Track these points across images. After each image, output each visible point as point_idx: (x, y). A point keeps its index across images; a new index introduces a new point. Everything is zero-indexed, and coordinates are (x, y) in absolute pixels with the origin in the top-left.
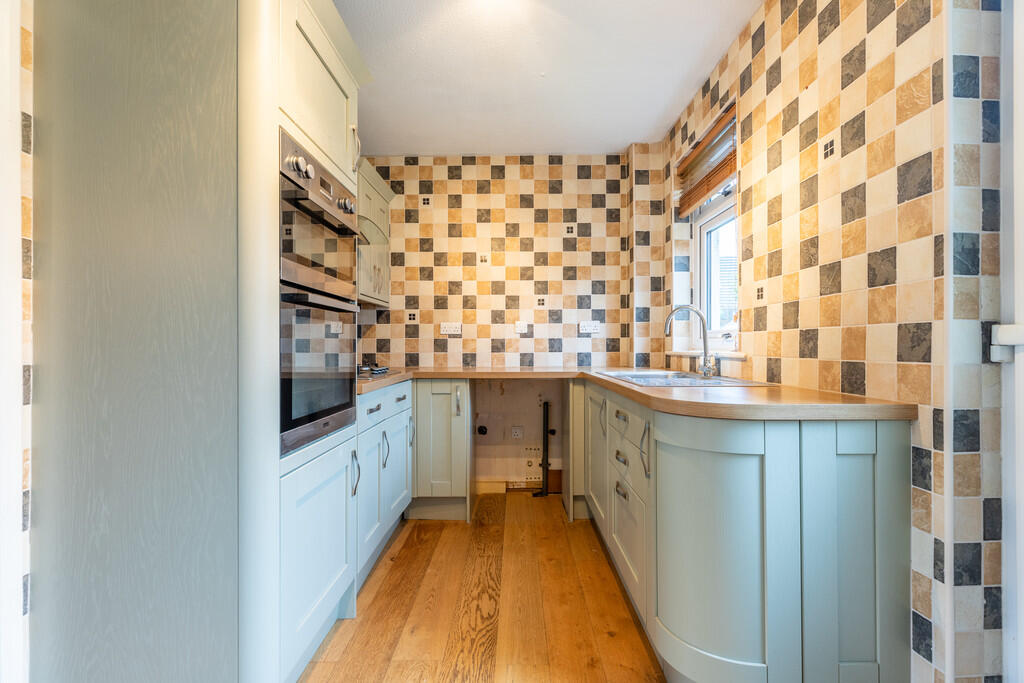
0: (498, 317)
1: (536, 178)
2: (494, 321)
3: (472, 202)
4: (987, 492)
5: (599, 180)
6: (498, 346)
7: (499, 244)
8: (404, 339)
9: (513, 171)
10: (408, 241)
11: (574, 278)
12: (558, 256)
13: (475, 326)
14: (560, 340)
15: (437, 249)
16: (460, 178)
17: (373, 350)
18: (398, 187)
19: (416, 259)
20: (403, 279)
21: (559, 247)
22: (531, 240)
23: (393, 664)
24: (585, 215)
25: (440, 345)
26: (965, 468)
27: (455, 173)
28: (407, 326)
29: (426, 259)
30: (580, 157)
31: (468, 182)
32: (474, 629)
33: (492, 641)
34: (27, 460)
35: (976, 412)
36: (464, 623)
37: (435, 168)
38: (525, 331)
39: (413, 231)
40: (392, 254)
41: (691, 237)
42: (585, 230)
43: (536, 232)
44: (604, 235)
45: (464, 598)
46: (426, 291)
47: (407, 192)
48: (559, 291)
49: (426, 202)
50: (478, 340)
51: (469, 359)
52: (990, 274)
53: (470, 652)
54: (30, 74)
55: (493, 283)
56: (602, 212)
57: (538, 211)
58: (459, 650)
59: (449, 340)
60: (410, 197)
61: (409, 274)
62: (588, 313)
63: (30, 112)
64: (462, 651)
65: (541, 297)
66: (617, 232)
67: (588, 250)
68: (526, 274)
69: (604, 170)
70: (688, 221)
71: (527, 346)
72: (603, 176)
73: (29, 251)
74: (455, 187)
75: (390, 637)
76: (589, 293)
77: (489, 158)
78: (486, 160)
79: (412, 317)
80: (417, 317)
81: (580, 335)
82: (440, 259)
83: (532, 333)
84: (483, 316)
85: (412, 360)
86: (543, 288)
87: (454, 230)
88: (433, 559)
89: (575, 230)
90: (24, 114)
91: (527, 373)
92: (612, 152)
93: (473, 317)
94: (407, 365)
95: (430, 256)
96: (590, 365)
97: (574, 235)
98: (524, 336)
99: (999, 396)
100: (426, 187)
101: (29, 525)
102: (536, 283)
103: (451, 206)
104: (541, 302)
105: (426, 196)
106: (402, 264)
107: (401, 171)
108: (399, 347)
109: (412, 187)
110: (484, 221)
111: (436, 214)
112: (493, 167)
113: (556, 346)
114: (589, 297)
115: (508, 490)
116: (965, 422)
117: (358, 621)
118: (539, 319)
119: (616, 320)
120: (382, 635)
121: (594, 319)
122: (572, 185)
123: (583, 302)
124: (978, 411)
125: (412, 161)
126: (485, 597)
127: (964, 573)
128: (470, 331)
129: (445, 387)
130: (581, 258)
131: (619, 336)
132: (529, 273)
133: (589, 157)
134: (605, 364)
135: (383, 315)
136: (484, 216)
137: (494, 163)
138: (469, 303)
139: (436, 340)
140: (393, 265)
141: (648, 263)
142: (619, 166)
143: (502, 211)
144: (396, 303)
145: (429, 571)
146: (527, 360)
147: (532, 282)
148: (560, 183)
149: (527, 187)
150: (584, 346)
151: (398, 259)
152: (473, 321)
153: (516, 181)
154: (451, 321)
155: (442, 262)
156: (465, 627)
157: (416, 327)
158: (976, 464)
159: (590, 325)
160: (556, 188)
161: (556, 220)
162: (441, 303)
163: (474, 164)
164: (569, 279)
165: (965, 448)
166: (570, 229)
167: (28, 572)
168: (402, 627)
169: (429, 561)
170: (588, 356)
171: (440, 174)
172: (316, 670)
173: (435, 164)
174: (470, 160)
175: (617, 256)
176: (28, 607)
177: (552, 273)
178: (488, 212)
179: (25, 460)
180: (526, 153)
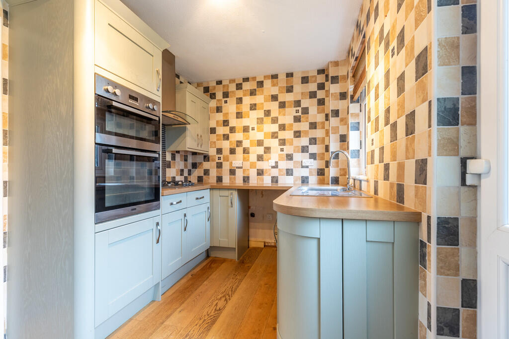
0: (260, 158)
1: (279, 85)
2: (258, 160)
3: (247, 100)
4: (465, 274)
5: (313, 84)
6: (260, 173)
7: (260, 121)
8: (215, 169)
9: (268, 83)
10: (217, 122)
11: (299, 136)
12: (291, 125)
13: (249, 163)
14: (292, 170)
15: (231, 125)
16: (242, 89)
17: (202, 174)
18: (213, 96)
19: (221, 130)
20: (215, 140)
21: (292, 121)
22: (277, 118)
23: (163, 326)
24: (305, 103)
25: (232, 172)
26: (446, 257)
27: (239, 86)
28: (217, 163)
29: (226, 130)
30: (303, 72)
31: (245, 91)
32: (208, 315)
33: (213, 322)
34: (6, 219)
35: (456, 219)
36: (206, 310)
37: (230, 85)
38: (274, 165)
39: (220, 117)
40: (211, 128)
41: (361, 111)
42: (306, 111)
43: (279, 113)
44: (316, 113)
45: (213, 298)
46: (226, 145)
47: (217, 98)
48: (291, 144)
49: (226, 102)
50: (251, 170)
51: (246, 179)
52: (469, 124)
53: (200, 326)
54: (7, 62)
55: (258, 140)
56: (315, 101)
57: (280, 103)
58: (195, 324)
59: (237, 170)
60: (218, 100)
61: (218, 137)
62: (307, 155)
63: (7, 78)
64: (196, 325)
65: (282, 147)
66: (323, 111)
67: (307, 121)
68: (274, 135)
69: (316, 78)
70: (359, 102)
71: (275, 173)
72: (315, 81)
73: (6, 134)
74: (239, 94)
75: (169, 312)
76: (308, 144)
77: (256, 77)
78: (254, 79)
79: (219, 158)
80: (222, 158)
81: (303, 167)
82: (232, 130)
83: (277, 166)
84: (253, 157)
85: (219, 179)
86: (283, 142)
87: (239, 115)
88: (210, 277)
89: (300, 111)
90: (4, 79)
91: (274, 187)
92: (321, 67)
93: (248, 158)
94: (217, 182)
95: (228, 128)
96: (308, 183)
97: (300, 114)
98: (273, 167)
99: (476, 209)
100: (226, 95)
101: (7, 246)
102: (280, 140)
103: (237, 103)
104: (282, 150)
105: (226, 99)
106: (215, 133)
107: (214, 88)
108: (214, 173)
109: (219, 95)
110: (253, 110)
111: (231, 108)
112: (258, 82)
113: (290, 172)
114: (308, 147)
115: (265, 246)
116: (447, 226)
117: (161, 303)
118: (281, 158)
119: (322, 159)
120: (166, 311)
121: (310, 158)
122: (298, 88)
123: (304, 149)
124: (458, 218)
125: (219, 83)
126: (223, 299)
127: (444, 328)
128: (247, 165)
129: (226, 193)
130: (304, 126)
131: (324, 167)
132: (276, 135)
133: (308, 72)
134: (316, 182)
135: (206, 158)
136: (253, 107)
137: (258, 80)
138: (246, 151)
139: (230, 170)
140: (211, 134)
141: (338, 127)
142: (324, 75)
143: (262, 104)
144: (212, 152)
145: (205, 283)
146: (275, 180)
147: (278, 140)
148: (292, 87)
149: (275, 91)
150: (305, 173)
151: (213, 131)
152: (248, 160)
153: (270, 88)
154: (237, 160)
155: (233, 131)
156: (205, 313)
157: (221, 163)
158: (456, 254)
159: (308, 161)
160: (290, 90)
161: (290, 107)
162: (232, 151)
163: (248, 81)
164: (297, 137)
165: (446, 243)
166: (297, 111)
167: (6, 264)
168: (177, 309)
169: (208, 277)
170: (307, 178)
171: (232, 88)
172: (130, 323)
173: (230, 83)
174: (246, 80)
175: (323, 123)
176: (6, 279)
177: (288, 135)
178: (255, 105)
179: (5, 219)
180: (274, 73)
